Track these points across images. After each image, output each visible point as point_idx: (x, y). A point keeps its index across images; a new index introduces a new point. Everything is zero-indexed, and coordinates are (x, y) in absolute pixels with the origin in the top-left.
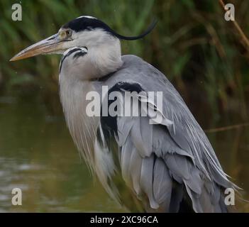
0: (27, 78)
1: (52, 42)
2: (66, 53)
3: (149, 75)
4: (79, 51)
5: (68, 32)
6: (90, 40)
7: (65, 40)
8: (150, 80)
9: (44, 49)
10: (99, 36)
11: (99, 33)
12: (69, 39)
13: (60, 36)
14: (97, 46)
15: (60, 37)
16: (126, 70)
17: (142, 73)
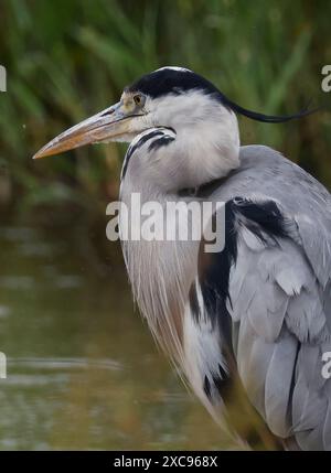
0: (59, 192)
1: (109, 118)
2: (135, 140)
3: (294, 183)
4: (160, 137)
5: (137, 99)
6: (178, 113)
7: (133, 115)
8: (296, 192)
9: (95, 134)
10: (196, 106)
11: (195, 99)
12: (141, 112)
13: (123, 107)
14: (193, 125)
15: (123, 109)
16: (249, 173)
17: (279, 178)
